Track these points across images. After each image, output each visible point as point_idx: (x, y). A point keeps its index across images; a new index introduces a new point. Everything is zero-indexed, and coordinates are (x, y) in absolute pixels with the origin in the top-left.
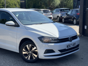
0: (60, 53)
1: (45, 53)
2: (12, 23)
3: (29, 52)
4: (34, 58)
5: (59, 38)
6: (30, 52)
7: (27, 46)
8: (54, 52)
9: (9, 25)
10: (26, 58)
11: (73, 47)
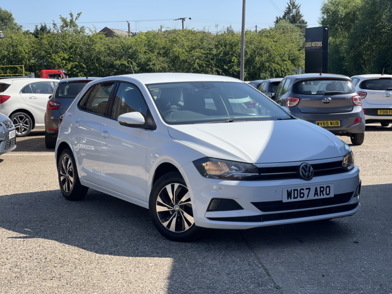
0: (257, 212)
1: (208, 210)
2: (137, 116)
3: (173, 206)
4: (187, 227)
5: (259, 166)
6: (177, 208)
7: (168, 188)
8: (237, 207)
9: (128, 122)
10: (165, 224)
11: (316, 197)
